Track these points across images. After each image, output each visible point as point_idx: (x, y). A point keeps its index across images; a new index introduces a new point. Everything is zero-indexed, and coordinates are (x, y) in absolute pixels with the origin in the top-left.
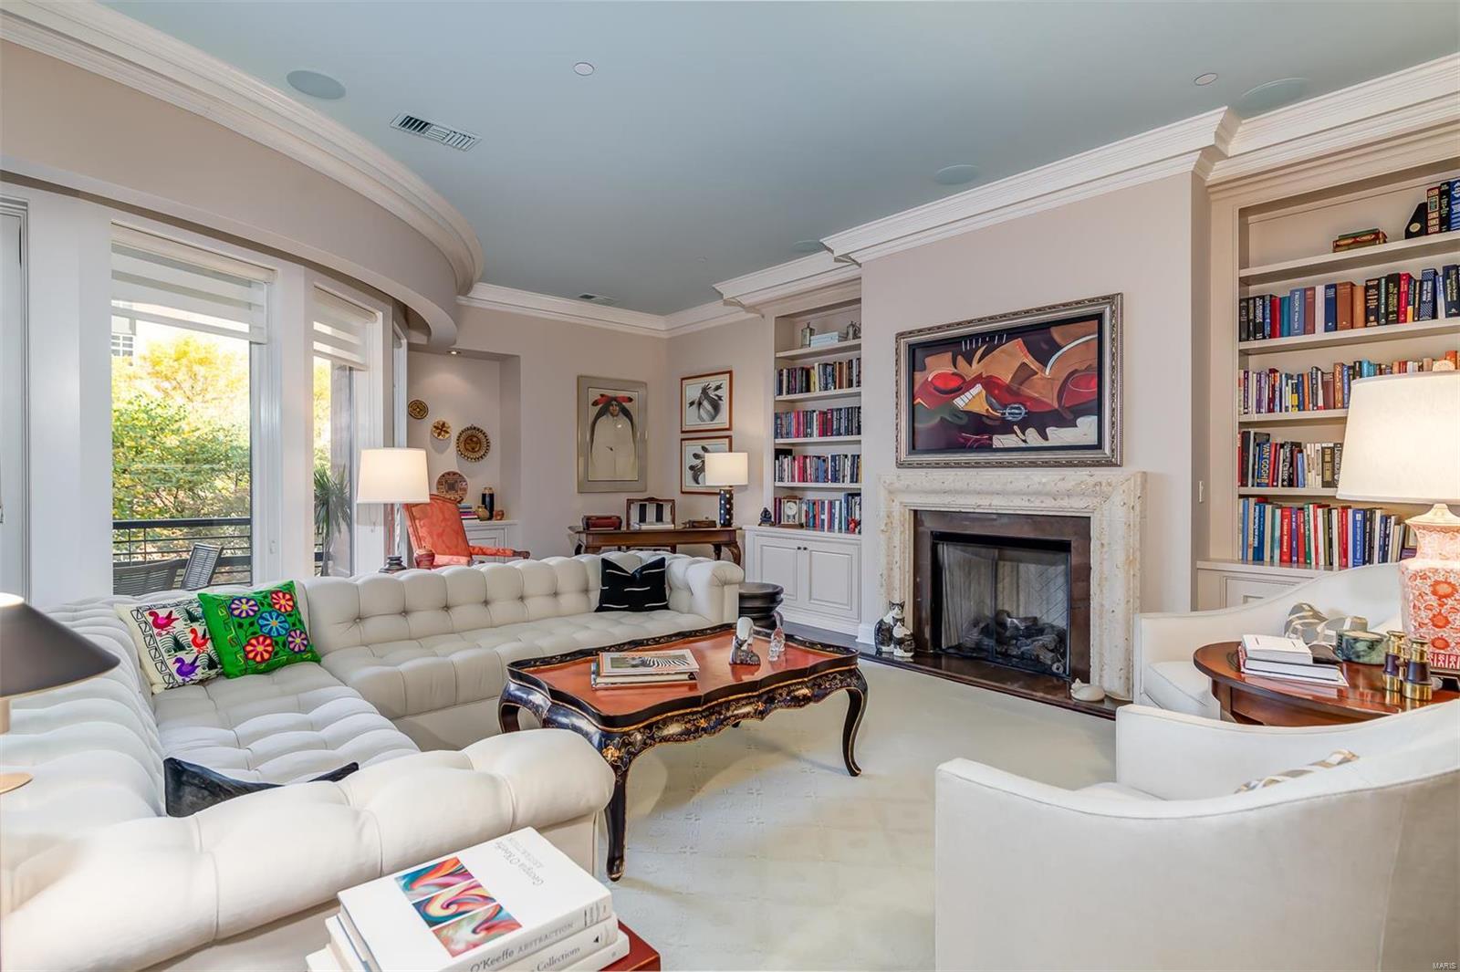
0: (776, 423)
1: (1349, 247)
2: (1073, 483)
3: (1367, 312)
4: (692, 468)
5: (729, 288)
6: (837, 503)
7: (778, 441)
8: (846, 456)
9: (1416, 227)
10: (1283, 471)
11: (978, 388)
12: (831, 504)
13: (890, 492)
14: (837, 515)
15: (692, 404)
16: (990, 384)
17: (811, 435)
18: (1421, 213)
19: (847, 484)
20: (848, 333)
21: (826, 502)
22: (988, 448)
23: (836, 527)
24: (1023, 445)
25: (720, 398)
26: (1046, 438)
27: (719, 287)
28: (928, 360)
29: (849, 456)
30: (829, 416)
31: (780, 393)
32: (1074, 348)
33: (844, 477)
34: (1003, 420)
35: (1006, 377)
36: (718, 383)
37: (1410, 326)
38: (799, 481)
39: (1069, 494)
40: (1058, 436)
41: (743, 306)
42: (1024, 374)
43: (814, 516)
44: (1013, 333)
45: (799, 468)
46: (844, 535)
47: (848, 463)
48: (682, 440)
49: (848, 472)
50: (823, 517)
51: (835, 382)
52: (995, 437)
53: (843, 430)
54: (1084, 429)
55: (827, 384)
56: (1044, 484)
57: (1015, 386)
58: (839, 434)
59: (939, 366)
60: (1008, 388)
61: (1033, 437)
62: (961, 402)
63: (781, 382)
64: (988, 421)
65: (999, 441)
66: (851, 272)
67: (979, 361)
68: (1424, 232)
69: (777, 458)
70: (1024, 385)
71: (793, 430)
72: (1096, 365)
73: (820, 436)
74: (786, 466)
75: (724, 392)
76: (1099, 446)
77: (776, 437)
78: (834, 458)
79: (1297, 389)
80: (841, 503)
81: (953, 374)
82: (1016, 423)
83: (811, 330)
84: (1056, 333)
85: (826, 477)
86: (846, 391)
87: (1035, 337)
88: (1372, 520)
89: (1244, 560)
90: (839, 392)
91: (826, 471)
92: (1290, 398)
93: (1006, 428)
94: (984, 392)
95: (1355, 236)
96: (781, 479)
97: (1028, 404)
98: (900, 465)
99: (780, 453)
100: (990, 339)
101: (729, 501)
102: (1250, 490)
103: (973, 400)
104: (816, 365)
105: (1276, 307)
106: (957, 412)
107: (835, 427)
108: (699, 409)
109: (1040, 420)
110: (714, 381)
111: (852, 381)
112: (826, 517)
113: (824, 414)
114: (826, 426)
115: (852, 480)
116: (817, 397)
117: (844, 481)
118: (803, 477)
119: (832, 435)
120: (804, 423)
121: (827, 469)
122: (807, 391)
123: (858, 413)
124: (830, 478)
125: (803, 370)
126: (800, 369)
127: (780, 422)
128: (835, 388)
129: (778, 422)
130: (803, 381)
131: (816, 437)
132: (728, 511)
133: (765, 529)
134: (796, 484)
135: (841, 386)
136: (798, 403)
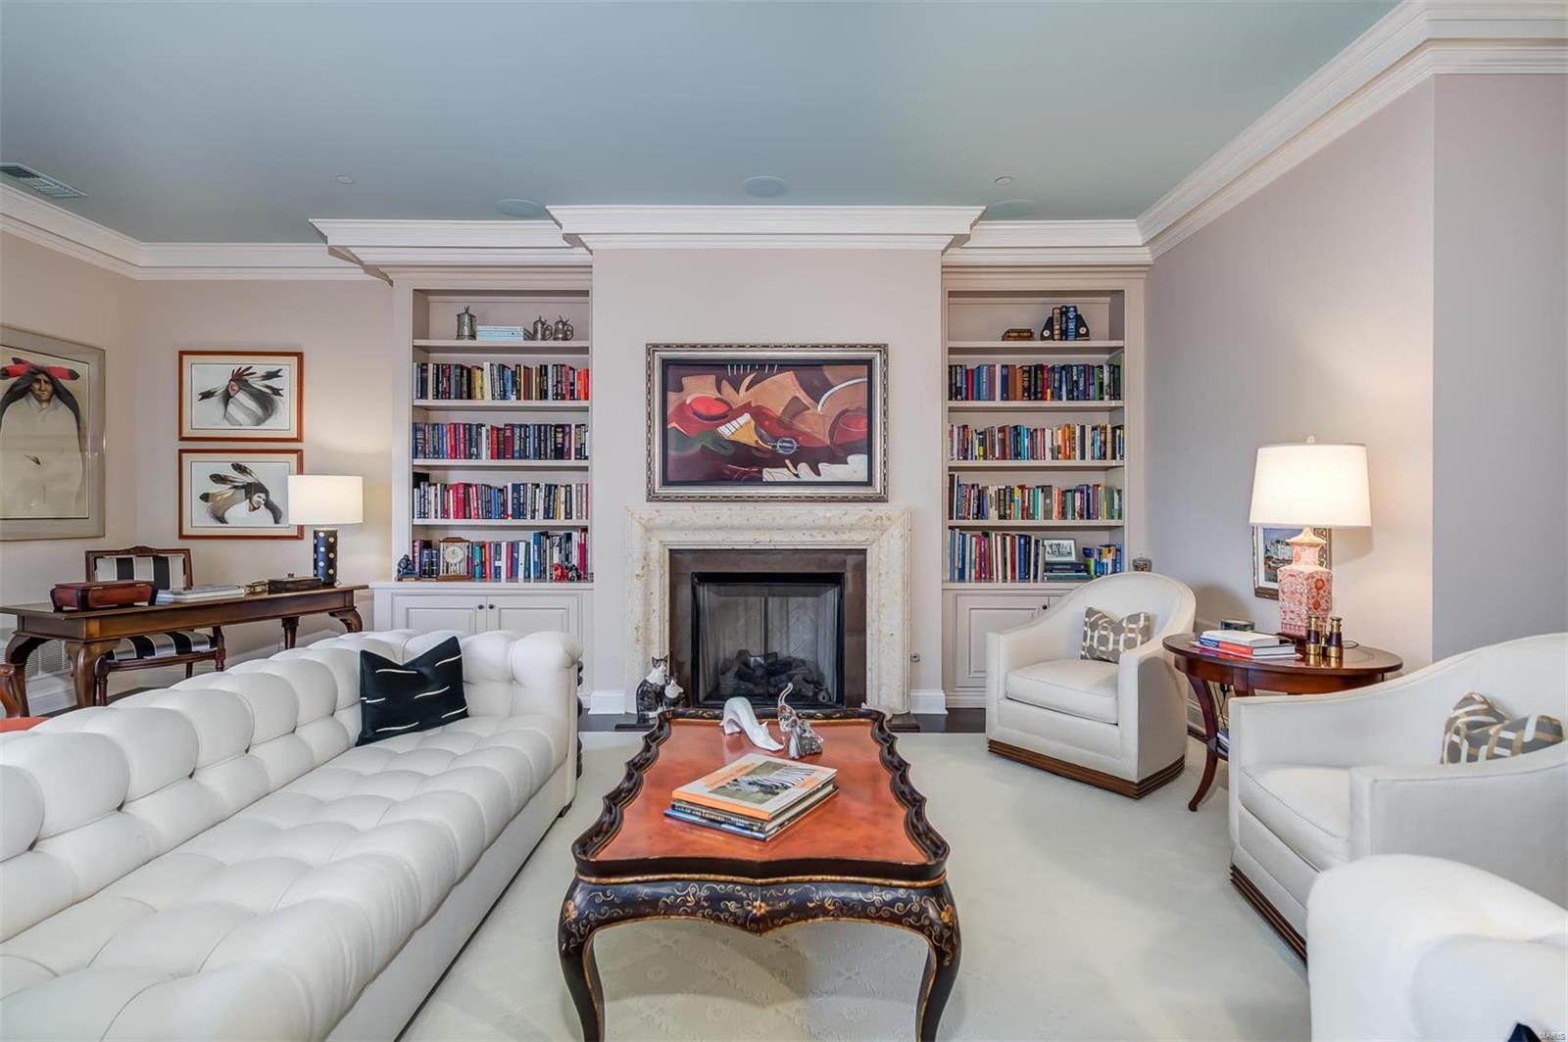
0: (415, 438)
1: (1016, 339)
2: (857, 517)
3: (1024, 391)
4: (205, 497)
5: (340, 231)
6: (522, 545)
7: (418, 462)
8: (538, 486)
9: (1047, 333)
10: (974, 509)
11: (746, 417)
12: (513, 547)
13: (648, 530)
14: (522, 560)
15: (206, 395)
16: (759, 414)
17: (478, 456)
18: (1049, 324)
19: (540, 520)
20: (536, 331)
21: (504, 545)
22: (758, 480)
23: (521, 575)
24: (795, 479)
25: (276, 392)
26: (818, 474)
27: (321, 224)
28: (686, 381)
29: (542, 485)
30: (508, 433)
31: (423, 395)
32: (843, 389)
33: (534, 511)
34: (774, 452)
35: (778, 409)
36: (274, 369)
37: (1048, 403)
38: (457, 517)
39: (851, 528)
40: (830, 471)
41: (360, 263)
42: (795, 408)
43: (483, 564)
44: (784, 365)
45: (457, 501)
46: (532, 584)
47: (541, 494)
48: (181, 451)
49: (540, 505)
50: (497, 563)
51: (518, 391)
52: (765, 470)
53: (531, 450)
54: (855, 466)
55: (505, 391)
56: (829, 518)
57: (786, 419)
58: (526, 457)
59: (699, 389)
60: (779, 420)
61: (804, 471)
62: (726, 430)
63: (423, 382)
64: (756, 453)
65: (769, 474)
66: (578, 256)
67: (747, 390)
68: (1051, 337)
69: (416, 485)
70: (797, 418)
71: (447, 448)
72: (865, 405)
73: (492, 458)
74: (432, 497)
75: (286, 383)
76: (869, 483)
77: (415, 456)
78: (516, 488)
79: (982, 443)
80: (528, 544)
81: (717, 399)
82: (787, 457)
83: (472, 317)
84: (829, 373)
85: (505, 512)
86: (534, 403)
87: (807, 374)
88: (1029, 543)
89: (952, 580)
90: (523, 403)
91: (504, 504)
92: (978, 450)
93: (777, 461)
94: (753, 423)
95: (1019, 331)
96: (424, 515)
97: (800, 438)
98: (652, 497)
99: (420, 479)
100: (763, 368)
101: (332, 548)
102: (955, 522)
103: (739, 429)
104: (486, 366)
105: (971, 375)
106: (720, 440)
107: (517, 448)
108: (226, 405)
109: (812, 455)
110: (261, 366)
111: (546, 391)
112: (503, 563)
113: (498, 429)
114: (503, 445)
115: (547, 516)
116: (488, 407)
117: (533, 517)
118: (463, 511)
119: (513, 458)
120: (466, 440)
121: (506, 501)
122: (470, 397)
123: (556, 431)
124: (510, 512)
125: (462, 368)
126: (457, 366)
127: (423, 436)
128: (519, 398)
129: (420, 435)
130: (462, 383)
131: (485, 460)
132: (331, 564)
133: (410, 584)
134: (452, 521)
135: (528, 397)
136: (454, 412)
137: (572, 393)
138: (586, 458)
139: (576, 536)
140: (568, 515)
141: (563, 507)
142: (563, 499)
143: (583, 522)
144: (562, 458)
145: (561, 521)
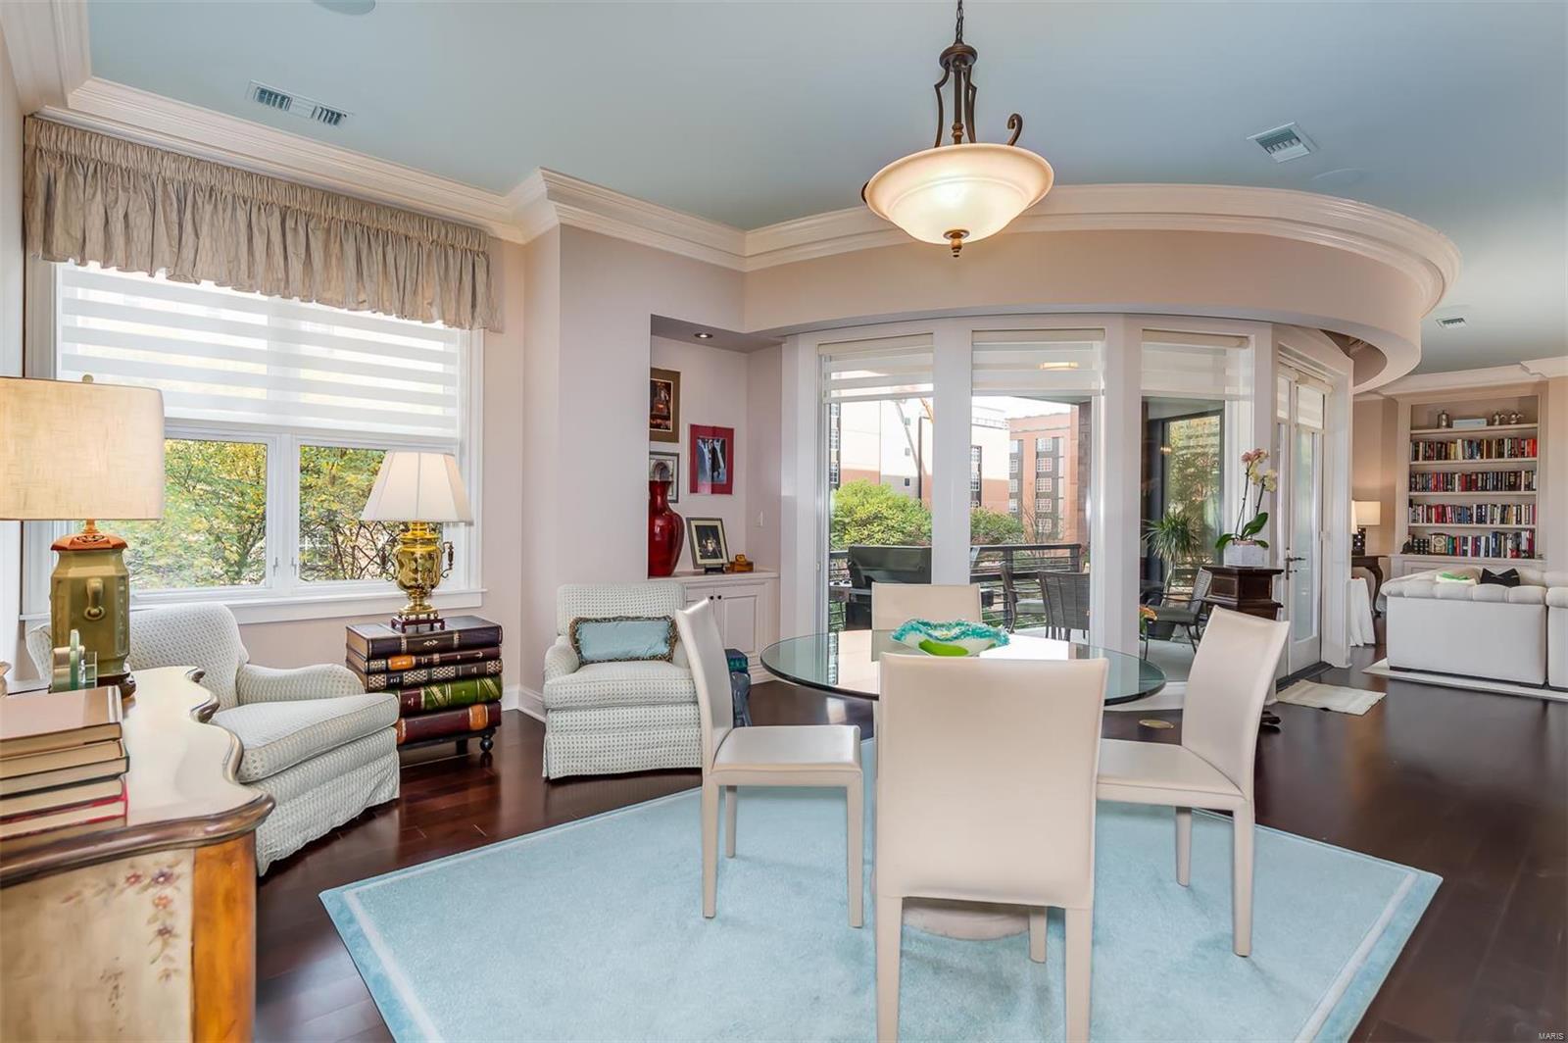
0: (1410, 481)
6: (1483, 539)
7: (1412, 494)
8: (1495, 506)
12: (1476, 540)
14: (1483, 546)
17: (1452, 490)
19: (1497, 525)
20: (1495, 419)
21: (1470, 538)
29: (1499, 505)
30: (1474, 477)
31: (1416, 458)
33: (1492, 520)
38: (1437, 522)
43: (1455, 547)
45: (1437, 514)
47: (1498, 510)
49: (1498, 517)
50: (1465, 548)
51: (1482, 454)
53: (1490, 486)
55: (1472, 454)
58: (1487, 490)
63: (1416, 452)
71: (1431, 486)
73: (1462, 490)
74: (1420, 512)
77: (1410, 490)
78: (1479, 506)
80: (1488, 538)
85: (1471, 520)
86: (1494, 460)
90: (1485, 460)
96: (1414, 521)
99: (1411, 504)
104: (1459, 441)
107: (1480, 485)
111: (1503, 454)
112: (1469, 548)
113: (1466, 476)
114: (1470, 483)
115: (1503, 521)
116: (1460, 461)
117: (1492, 522)
118: (1442, 517)
119: (1477, 490)
120: (1445, 482)
121: (1472, 515)
122: (1446, 458)
123: (1510, 476)
124: (1475, 520)
125: (1442, 443)
126: (1438, 443)
127: (1416, 480)
128: (1482, 457)
129: (1413, 480)
130: (1441, 450)
131: (1457, 492)
132: (1363, 544)
133: (1411, 556)
134: (1434, 524)
135: (1489, 456)
136: (1437, 466)
137: (1523, 453)
138: (1535, 490)
139: (1525, 535)
140: (1519, 522)
141: (1515, 518)
142: (1515, 512)
143: (1531, 526)
144: (1515, 490)
145: (1513, 525)
